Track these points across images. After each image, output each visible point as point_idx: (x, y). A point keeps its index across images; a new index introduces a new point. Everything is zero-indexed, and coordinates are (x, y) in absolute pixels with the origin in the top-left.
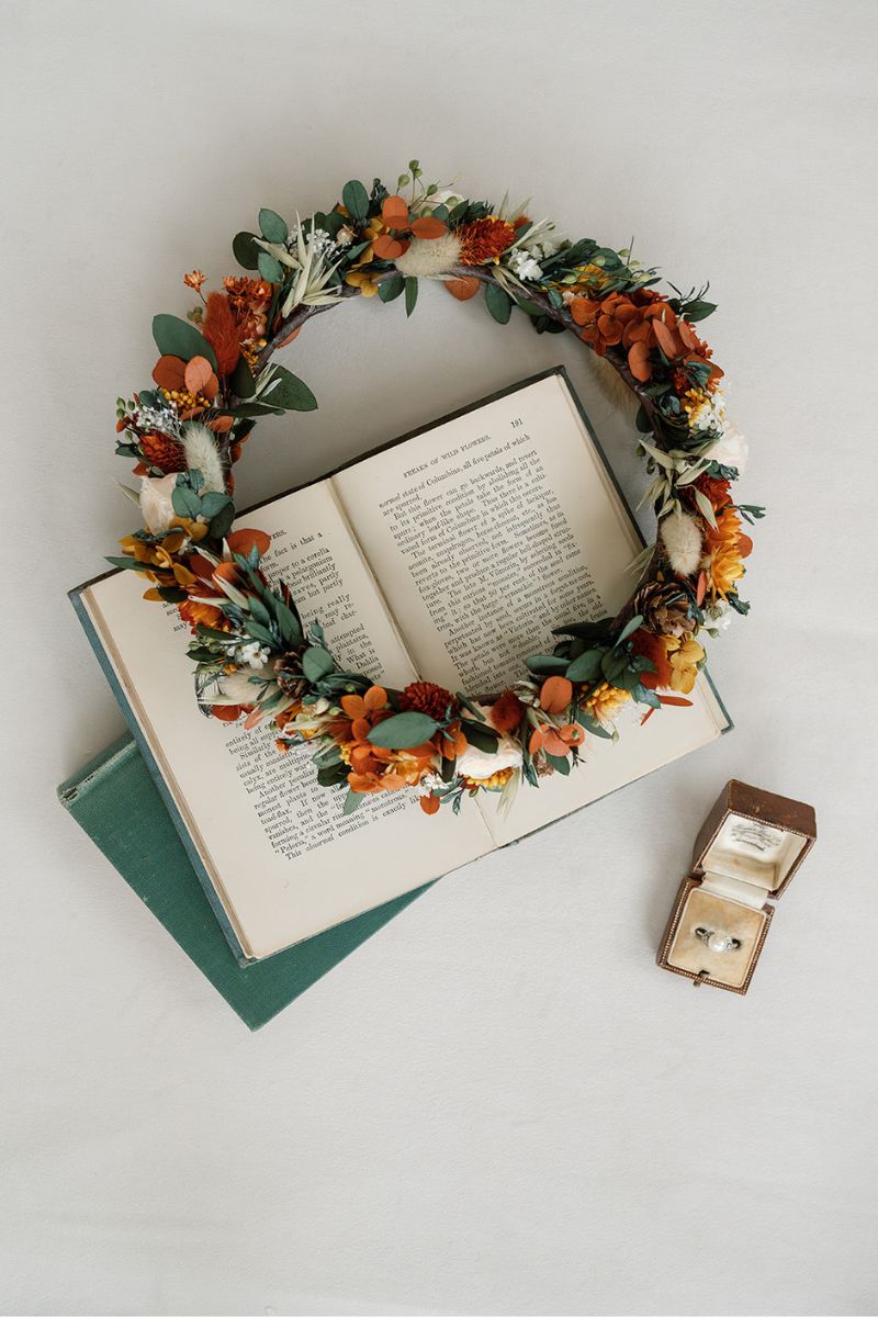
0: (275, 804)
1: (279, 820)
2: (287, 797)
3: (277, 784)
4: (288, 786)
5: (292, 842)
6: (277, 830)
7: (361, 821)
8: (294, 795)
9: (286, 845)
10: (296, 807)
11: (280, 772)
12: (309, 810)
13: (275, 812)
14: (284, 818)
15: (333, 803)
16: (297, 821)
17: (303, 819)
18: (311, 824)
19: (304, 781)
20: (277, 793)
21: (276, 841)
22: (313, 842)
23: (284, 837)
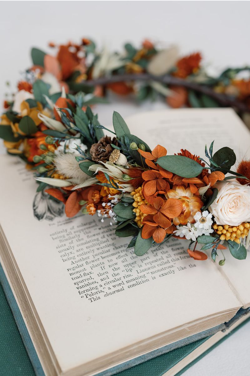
0: (82, 268)
1: (84, 278)
2: (91, 265)
3: (84, 257)
4: (92, 258)
5: (94, 291)
6: (83, 284)
7: (143, 279)
8: (95, 263)
9: (89, 293)
10: (97, 270)
11: (86, 250)
12: (107, 272)
13: (82, 274)
14: (88, 277)
15: (124, 269)
16: (98, 279)
17: (102, 277)
18: (108, 280)
19: (103, 255)
20: (84, 262)
21: (81, 290)
22: (109, 291)
23: (88, 288)
